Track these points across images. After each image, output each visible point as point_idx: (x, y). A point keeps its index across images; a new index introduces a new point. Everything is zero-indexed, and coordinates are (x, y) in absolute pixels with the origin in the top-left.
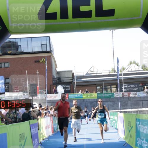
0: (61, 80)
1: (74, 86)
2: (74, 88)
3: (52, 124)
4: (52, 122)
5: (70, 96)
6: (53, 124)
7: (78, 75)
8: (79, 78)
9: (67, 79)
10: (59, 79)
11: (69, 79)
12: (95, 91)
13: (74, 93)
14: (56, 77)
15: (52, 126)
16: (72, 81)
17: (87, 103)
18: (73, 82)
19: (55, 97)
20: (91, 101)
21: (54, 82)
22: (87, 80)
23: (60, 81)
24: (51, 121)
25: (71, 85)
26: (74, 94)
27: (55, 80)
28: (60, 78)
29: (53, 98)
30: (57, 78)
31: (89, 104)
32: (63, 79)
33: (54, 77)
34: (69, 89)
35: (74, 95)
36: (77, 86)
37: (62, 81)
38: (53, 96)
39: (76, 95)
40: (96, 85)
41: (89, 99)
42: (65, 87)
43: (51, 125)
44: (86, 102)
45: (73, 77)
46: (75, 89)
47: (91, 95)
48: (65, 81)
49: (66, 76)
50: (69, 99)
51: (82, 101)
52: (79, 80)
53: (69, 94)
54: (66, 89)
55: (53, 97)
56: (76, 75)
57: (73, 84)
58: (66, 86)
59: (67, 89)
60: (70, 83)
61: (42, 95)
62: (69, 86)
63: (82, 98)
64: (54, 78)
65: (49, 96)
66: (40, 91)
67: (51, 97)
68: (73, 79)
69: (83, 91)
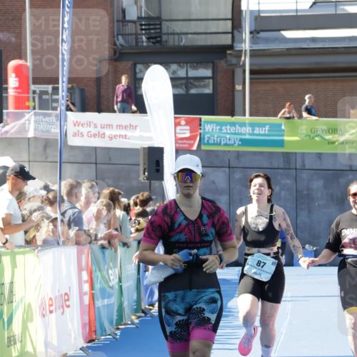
0: (164, 30)
1: (238, 72)
2: (239, 87)
3: (86, 287)
4: (85, 276)
5: (208, 128)
6: (92, 287)
7: (262, 8)
8: (268, 24)
9: (200, 27)
10: (153, 24)
11: (213, 27)
13: (232, 115)
14: (132, 14)
15: (86, 299)
16: (227, 40)
17: (305, 175)
18: (231, 47)
19: (123, 132)
20: (328, 164)
21: (121, 40)
22: (314, 40)
23: (156, 38)
24: (80, 269)
25: (222, 64)
26: (237, 118)
27: (131, 28)
28: (159, 18)
29: (111, 138)
30: (140, 18)
31: (318, 184)
32: (178, 27)
33: (124, 11)
34: (205, 86)
35: (233, 124)
36: (252, 72)
37: (172, 41)
38: (110, 126)
39: (242, 125)
41: (319, 155)
42: (187, 78)
43: (81, 294)
44: (303, 169)
45: (232, 19)
46: (245, 88)
47: (334, 130)
48: (184, 41)
49: (196, 10)
50: (203, 148)
51: (279, 163)
52: (267, 40)
53: (204, 118)
54: (187, 88)
55: (108, 132)
56: (254, 7)
57: (234, 61)
58: (193, 73)
59: (193, 91)
60: (217, 55)
61: (45, 115)
62: (209, 72)
63: (281, 143)
64: (123, 20)
65: (89, 124)
66: (34, 92)
67: (102, 131)
68: (233, 28)
69: (288, 104)
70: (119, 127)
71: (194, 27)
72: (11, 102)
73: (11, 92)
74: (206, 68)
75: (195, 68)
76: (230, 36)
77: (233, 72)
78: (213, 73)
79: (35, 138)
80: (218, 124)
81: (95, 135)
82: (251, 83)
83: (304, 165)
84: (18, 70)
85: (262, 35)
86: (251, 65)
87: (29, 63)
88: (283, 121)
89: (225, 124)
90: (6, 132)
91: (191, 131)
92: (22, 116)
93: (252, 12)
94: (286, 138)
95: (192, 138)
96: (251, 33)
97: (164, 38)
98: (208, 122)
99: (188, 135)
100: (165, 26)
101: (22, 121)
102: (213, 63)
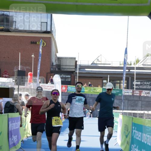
1: (76, 77)
2: (76, 80)
5: (69, 88)
7: (81, 64)
8: (82, 67)
9: (69, 67)
10: (59, 66)
11: (71, 67)
12: (101, 85)
13: (74, 85)
14: (55, 64)
16: (74, 70)
17: (89, 98)
18: (75, 72)
19: (51, 88)
21: (52, 69)
22: (92, 71)
23: (59, 69)
25: (73, 75)
27: (54, 67)
28: (60, 65)
29: (49, 89)
31: (91, 100)
32: (64, 67)
33: (53, 63)
34: (69, 79)
36: (79, 77)
37: (63, 70)
38: (49, 87)
40: (102, 77)
41: (92, 95)
42: (65, 77)
45: (75, 66)
47: (95, 90)
48: (65, 70)
49: (68, 64)
50: (68, 92)
52: (82, 71)
53: (68, 86)
55: (48, 88)
57: (75, 74)
59: (66, 80)
60: (72, 73)
61: (35, 84)
62: (70, 76)
64: (53, 65)
65: (44, 86)
66: (33, 79)
67: (47, 88)
68: (75, 68)
69: (86, 84)
70: (51, 87)
71: (67, 67)
72: (28, 81)
73: (29, 79)
74: (69, 75)
75: (67, 75)
76: (74, 69)
77: (75, 77)
78: (71, 76)
79: (33, 88)
80: (71, 87)
81: (45, 88)
82: (78, 78)
83: (88, 96)
84: (31, 75)
85: (81, 69)
86: (78, 75)
87: (33, 73)
88: (84, 87)
89: (73, 87)
90: (27, 87)
91: (66, 88)
92: (30, 84)
93: (79, 65)
94: (85, 91)
95: (66, 90)
96: (79, 69)
97: (61, 69)
98: (69, 87)
99: (65, 89)
100: (61, 66)
101: (30, 85)
102: (71, 75)
